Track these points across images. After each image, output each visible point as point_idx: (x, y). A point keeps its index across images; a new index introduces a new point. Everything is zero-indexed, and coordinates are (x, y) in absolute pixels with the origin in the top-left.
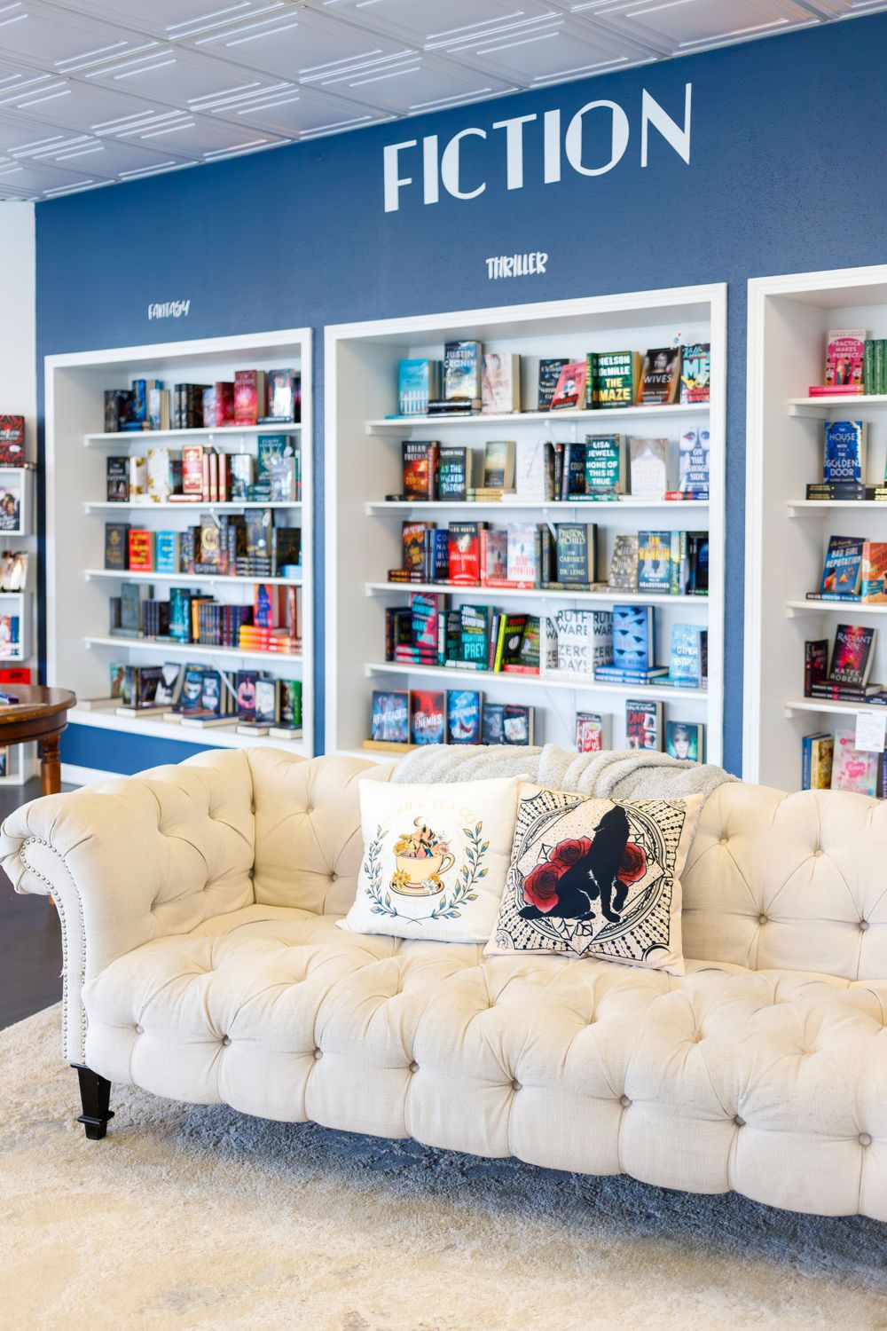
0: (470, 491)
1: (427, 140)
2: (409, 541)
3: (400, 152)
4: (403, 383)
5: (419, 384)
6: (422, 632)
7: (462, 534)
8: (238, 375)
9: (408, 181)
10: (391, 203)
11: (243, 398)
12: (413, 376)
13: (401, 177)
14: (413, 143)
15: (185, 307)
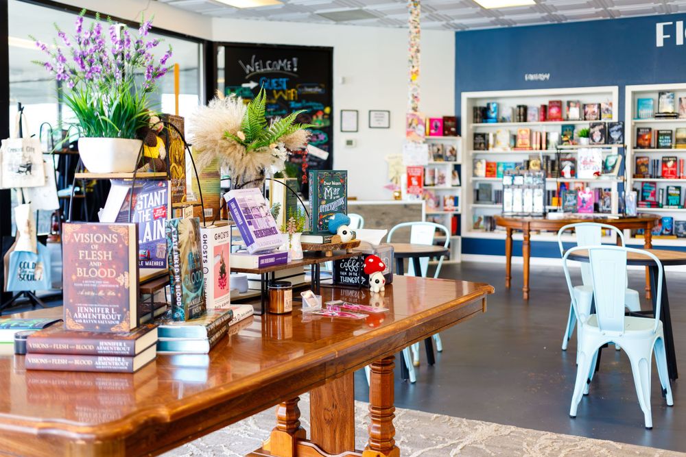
0: (673, 145)
1: (678, 23)
2: (640, 164)
3: (664, 26)
4: (641, 107)
5: (648, 107)
6: (648, 197)
7: (669, 161)
8: (550, 102)
9: (668, 36)
10: (660, 43)
11: (554, 111)
12: (645, 104)
13: (664, 34)
14: (671, 23)
15: (548, 76)
